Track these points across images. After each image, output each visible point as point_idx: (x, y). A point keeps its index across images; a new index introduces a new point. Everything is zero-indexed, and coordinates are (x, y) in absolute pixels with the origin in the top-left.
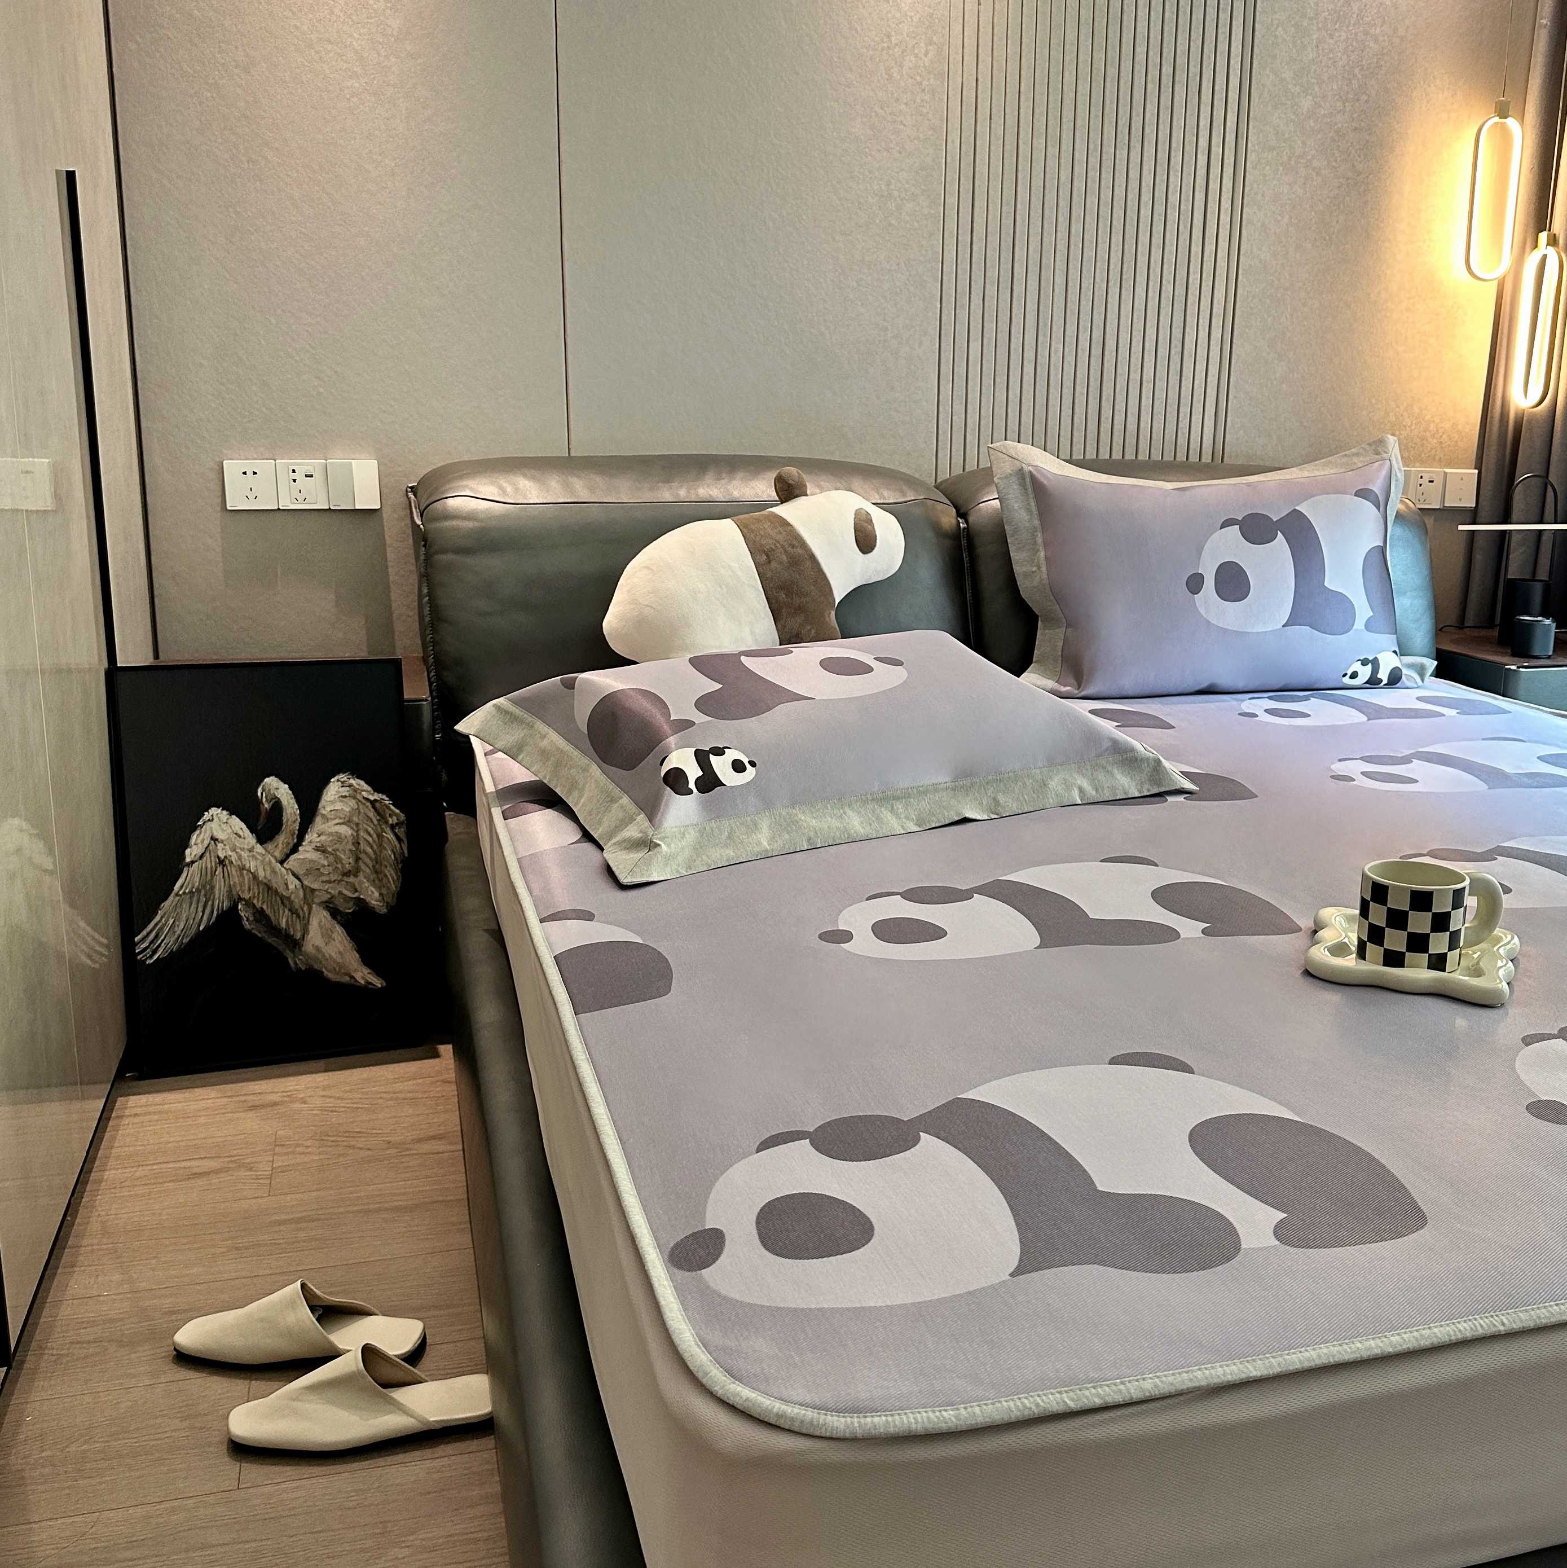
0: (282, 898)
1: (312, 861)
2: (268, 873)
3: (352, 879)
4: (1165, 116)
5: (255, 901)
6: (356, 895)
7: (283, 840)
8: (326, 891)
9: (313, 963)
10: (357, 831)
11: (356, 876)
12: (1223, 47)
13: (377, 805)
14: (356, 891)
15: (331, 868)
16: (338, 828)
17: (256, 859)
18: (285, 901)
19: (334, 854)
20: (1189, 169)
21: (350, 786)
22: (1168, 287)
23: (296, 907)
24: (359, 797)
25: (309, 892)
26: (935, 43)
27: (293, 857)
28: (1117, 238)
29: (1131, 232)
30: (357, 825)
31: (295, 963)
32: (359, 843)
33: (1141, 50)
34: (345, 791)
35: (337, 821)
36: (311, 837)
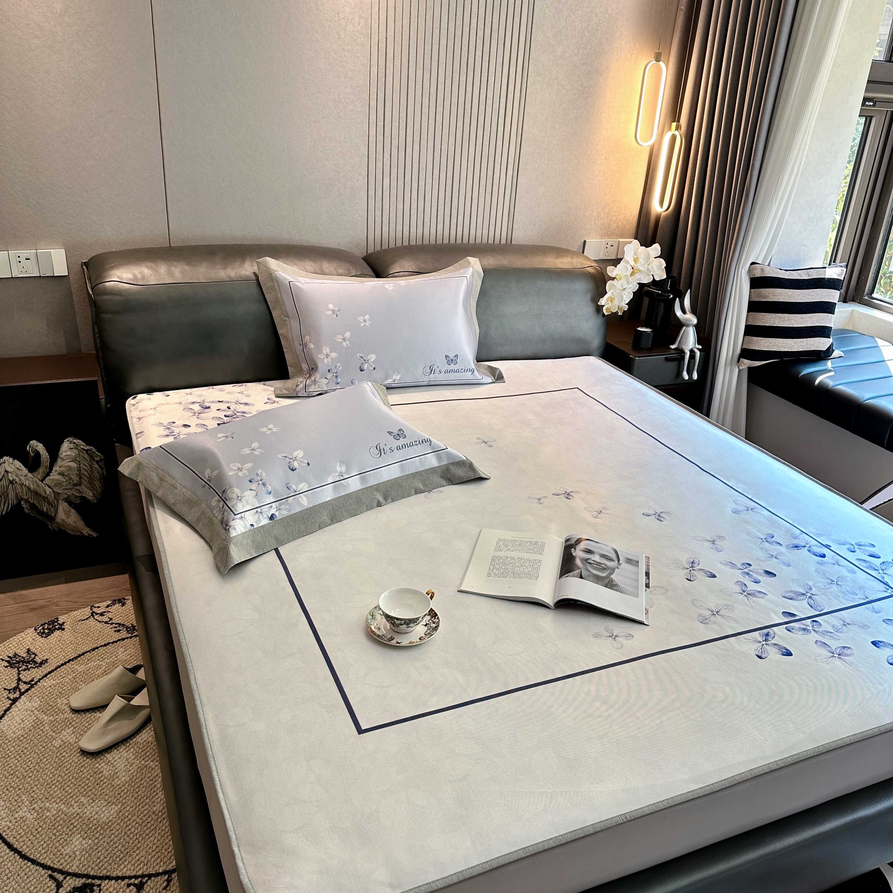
0: (44, 498)
1: (58, 480)
2: (35, 486)
3: (78, 487)
4: (486, 58)
5: (30, 500)
6: (81, 495)
7: (41, 470)
8: (66, 494)
9: (61, 527)
10: (79, 465)
11: (80, 485)
12: (517, 19)
13: (89, 452)
14: (80, 493)
15: (67, 483)
16: (69, 464)
17: (29, 480)
18: (45, 499)
19: (68, 475)
20: (498, 85)
21: (74, 443)
22: (486, 149)
23: (51, 501)
24: (79, 448)
25: (57, 494)
26: (363, 18)
27: (47, 478)
28: (460, 123)
29: (467, 120)
30: (79, 462)
31: (52, 527)
32: (81, 471)
33: (474, 21)
34: (72, 446)
35: (69, 460)
36: (56, 468)
